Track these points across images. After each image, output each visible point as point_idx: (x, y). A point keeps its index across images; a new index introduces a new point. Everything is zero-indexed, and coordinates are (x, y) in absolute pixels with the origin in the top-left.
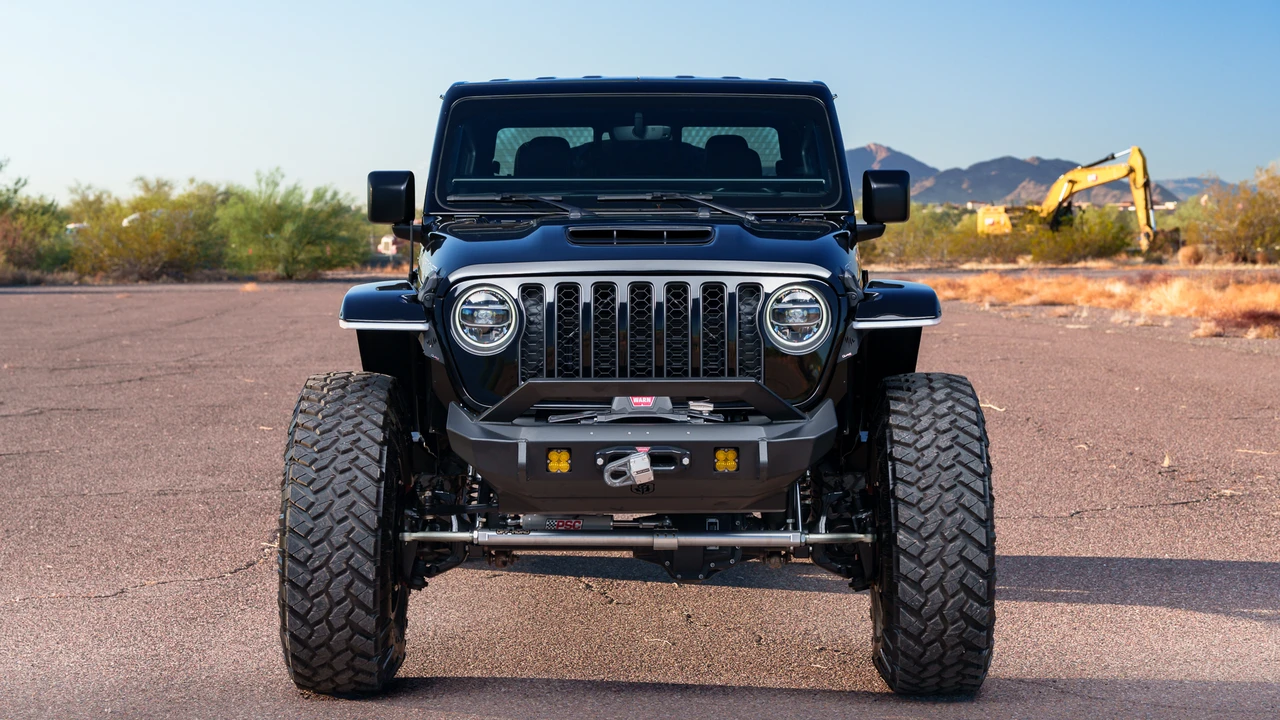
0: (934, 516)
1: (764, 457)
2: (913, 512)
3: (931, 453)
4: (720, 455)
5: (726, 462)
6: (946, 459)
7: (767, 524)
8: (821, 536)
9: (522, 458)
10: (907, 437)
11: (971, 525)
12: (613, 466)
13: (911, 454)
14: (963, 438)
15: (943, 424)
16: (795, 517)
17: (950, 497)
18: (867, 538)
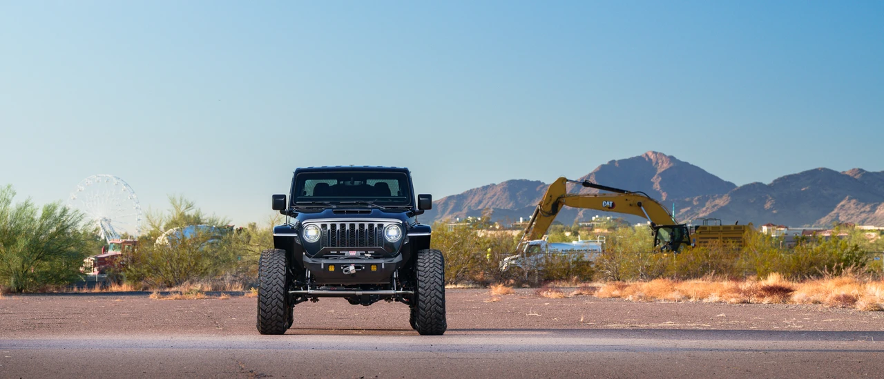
0: (428, 284)
1: (383, 267)
2: (423, 283)
3: (428, 268)
4: (372, 266)
5: (374, 268)
6: (432, 270)
7: (386, 288)
8: (401, 292)
9: (322, 267)
10: (422, 264)
11: (438, 287)
12: (345, 269)
13: (423, 269)
14: (436, 265)
15: (431, 261)
16: (394, 287)
17: (432, 279)
18: (413, 293)
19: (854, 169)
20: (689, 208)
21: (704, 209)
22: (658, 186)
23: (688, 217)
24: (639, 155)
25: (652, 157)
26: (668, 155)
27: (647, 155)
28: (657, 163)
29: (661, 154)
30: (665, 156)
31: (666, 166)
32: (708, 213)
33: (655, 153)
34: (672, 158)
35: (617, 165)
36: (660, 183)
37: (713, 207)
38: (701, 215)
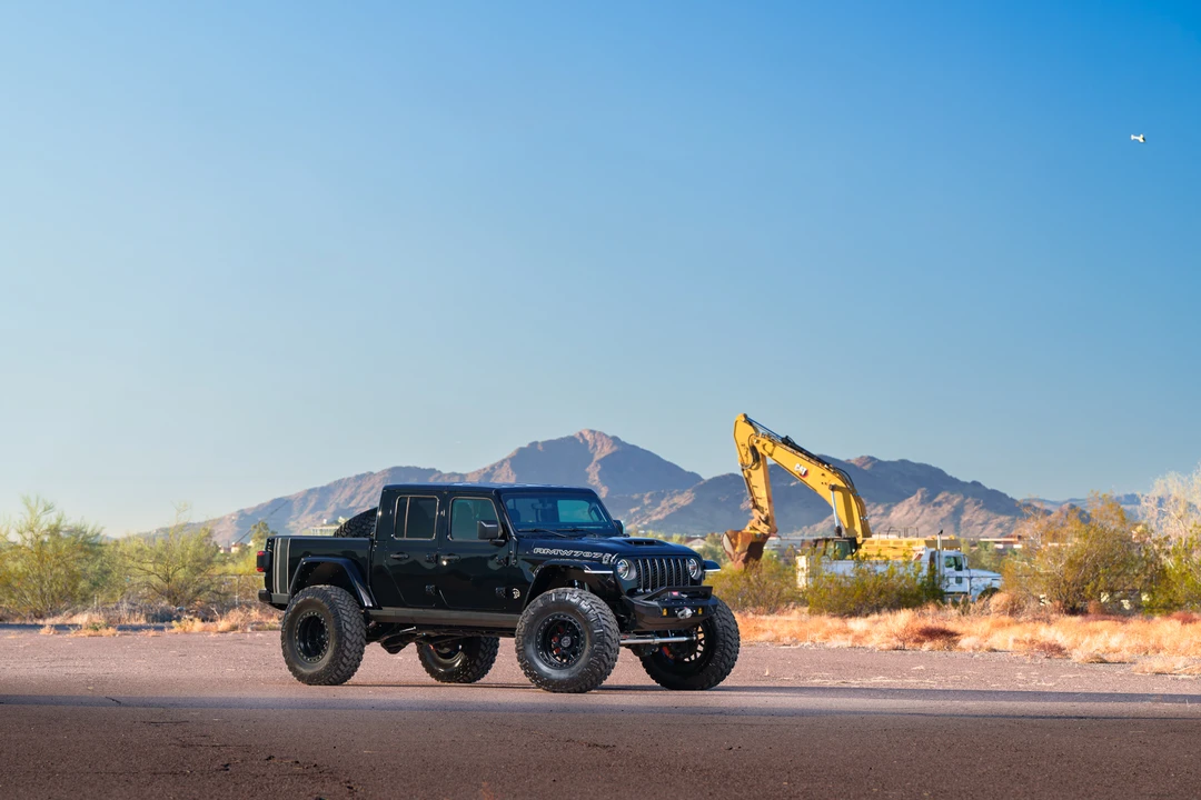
19: (862, 457)
20: (638, 508)
21: (659, 509)
22: (597, 478)
23: (636, 520)
24: (572, 434)
25: (588, 437)
26: (610, 434)
27: (581, 434)
28: (595, 446)
29: (600, 433)
30: (606, 436)
31: (607, 450)
32: (664, 515)
33: (591, 431)
34: (615, 440)
35: (540, 448)
36: (599, 473)
37: (671, 506)
38: (654, 518)
